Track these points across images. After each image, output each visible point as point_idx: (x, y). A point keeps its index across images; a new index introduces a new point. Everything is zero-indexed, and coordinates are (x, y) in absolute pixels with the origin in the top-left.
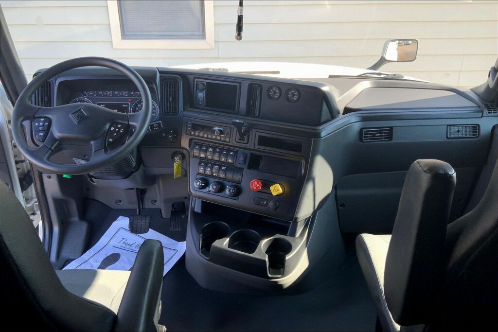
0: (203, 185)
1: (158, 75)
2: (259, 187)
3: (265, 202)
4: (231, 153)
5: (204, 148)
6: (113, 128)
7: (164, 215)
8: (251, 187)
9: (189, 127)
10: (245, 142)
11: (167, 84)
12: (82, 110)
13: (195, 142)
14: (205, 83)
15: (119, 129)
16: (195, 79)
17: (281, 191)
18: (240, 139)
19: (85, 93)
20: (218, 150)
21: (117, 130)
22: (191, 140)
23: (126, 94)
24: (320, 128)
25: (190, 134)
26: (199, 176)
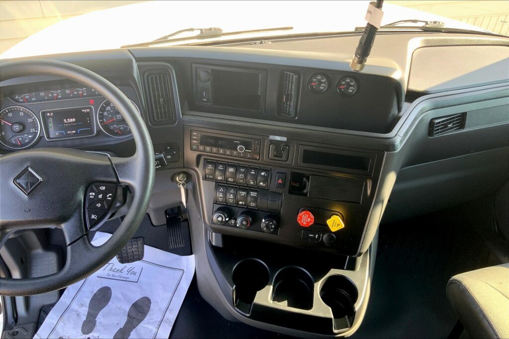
0: (227, 219)
1: (135, 65)
2: (310, 222)
3: (317, 236)
4: (263, 174)
5: (221, 167)
6: (92, 195)
7: (154, 222)
8: (299, 222)
9: (195, 139)
10: (284, 158)
11: (152, 78)
12: (30, 170)
13: (205, 159)
14: (210, 71)
15: (105, 193)
16: (193, 65)
17: (342, 225)
18: (275, 156)
19: (17, 97)
20: (243, 170)
21: (100, 196)
22: (199, 157)
23: (83, 92)
24: (391, 134)
25: (198, 150)
26: (218, 206)
